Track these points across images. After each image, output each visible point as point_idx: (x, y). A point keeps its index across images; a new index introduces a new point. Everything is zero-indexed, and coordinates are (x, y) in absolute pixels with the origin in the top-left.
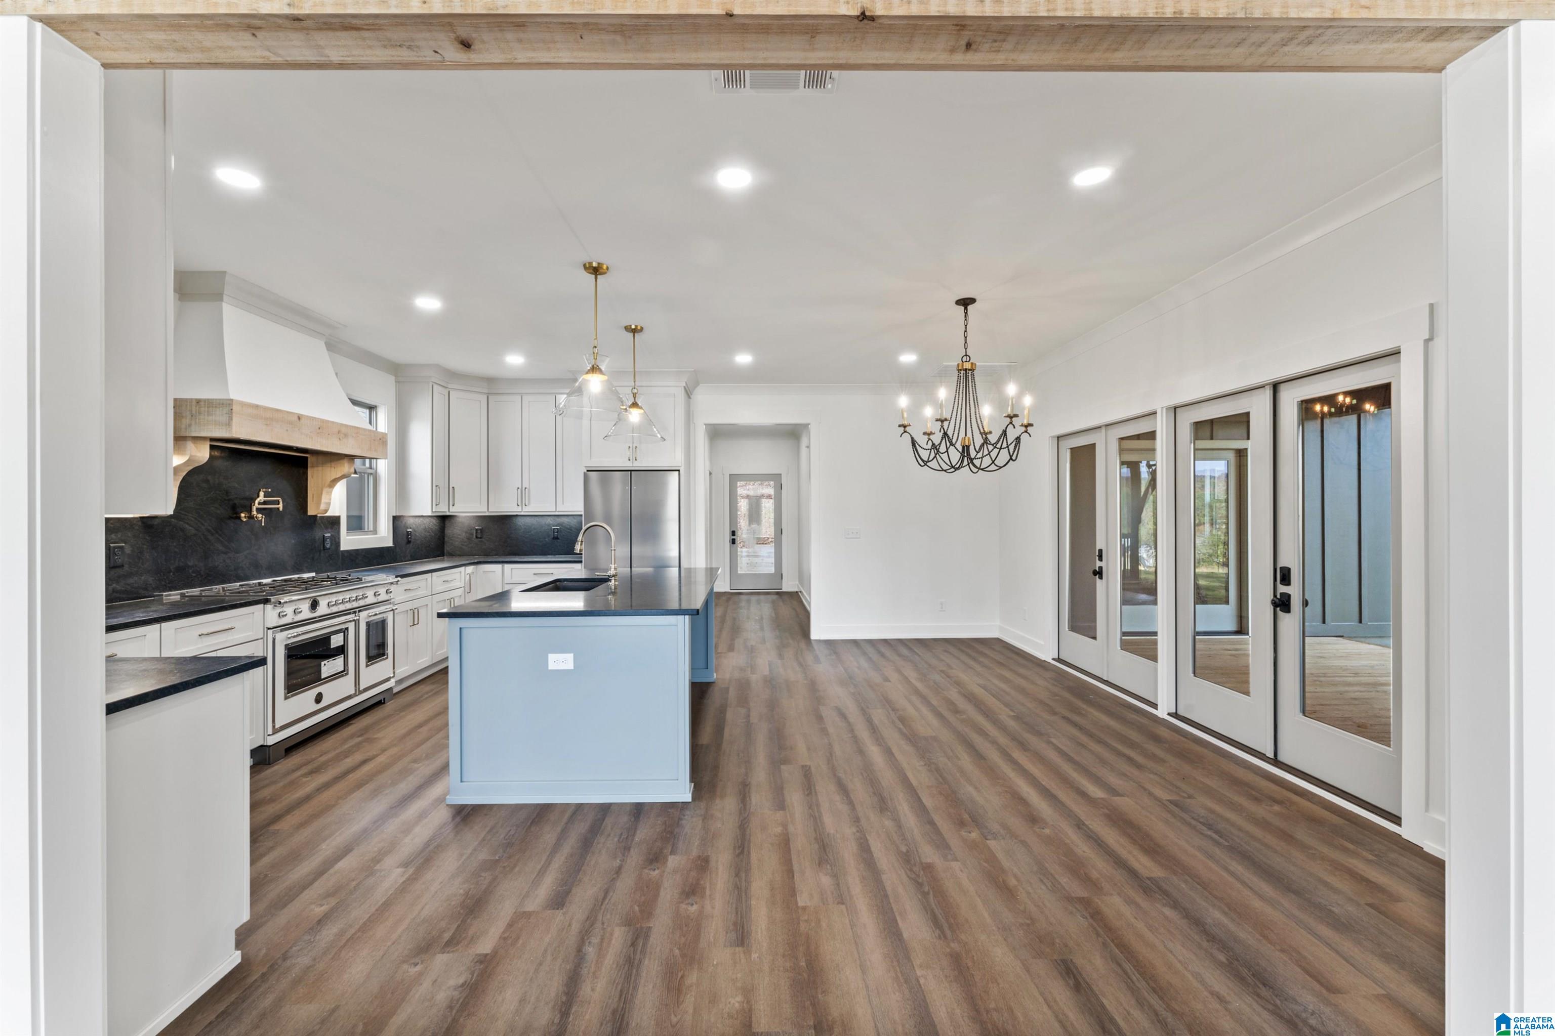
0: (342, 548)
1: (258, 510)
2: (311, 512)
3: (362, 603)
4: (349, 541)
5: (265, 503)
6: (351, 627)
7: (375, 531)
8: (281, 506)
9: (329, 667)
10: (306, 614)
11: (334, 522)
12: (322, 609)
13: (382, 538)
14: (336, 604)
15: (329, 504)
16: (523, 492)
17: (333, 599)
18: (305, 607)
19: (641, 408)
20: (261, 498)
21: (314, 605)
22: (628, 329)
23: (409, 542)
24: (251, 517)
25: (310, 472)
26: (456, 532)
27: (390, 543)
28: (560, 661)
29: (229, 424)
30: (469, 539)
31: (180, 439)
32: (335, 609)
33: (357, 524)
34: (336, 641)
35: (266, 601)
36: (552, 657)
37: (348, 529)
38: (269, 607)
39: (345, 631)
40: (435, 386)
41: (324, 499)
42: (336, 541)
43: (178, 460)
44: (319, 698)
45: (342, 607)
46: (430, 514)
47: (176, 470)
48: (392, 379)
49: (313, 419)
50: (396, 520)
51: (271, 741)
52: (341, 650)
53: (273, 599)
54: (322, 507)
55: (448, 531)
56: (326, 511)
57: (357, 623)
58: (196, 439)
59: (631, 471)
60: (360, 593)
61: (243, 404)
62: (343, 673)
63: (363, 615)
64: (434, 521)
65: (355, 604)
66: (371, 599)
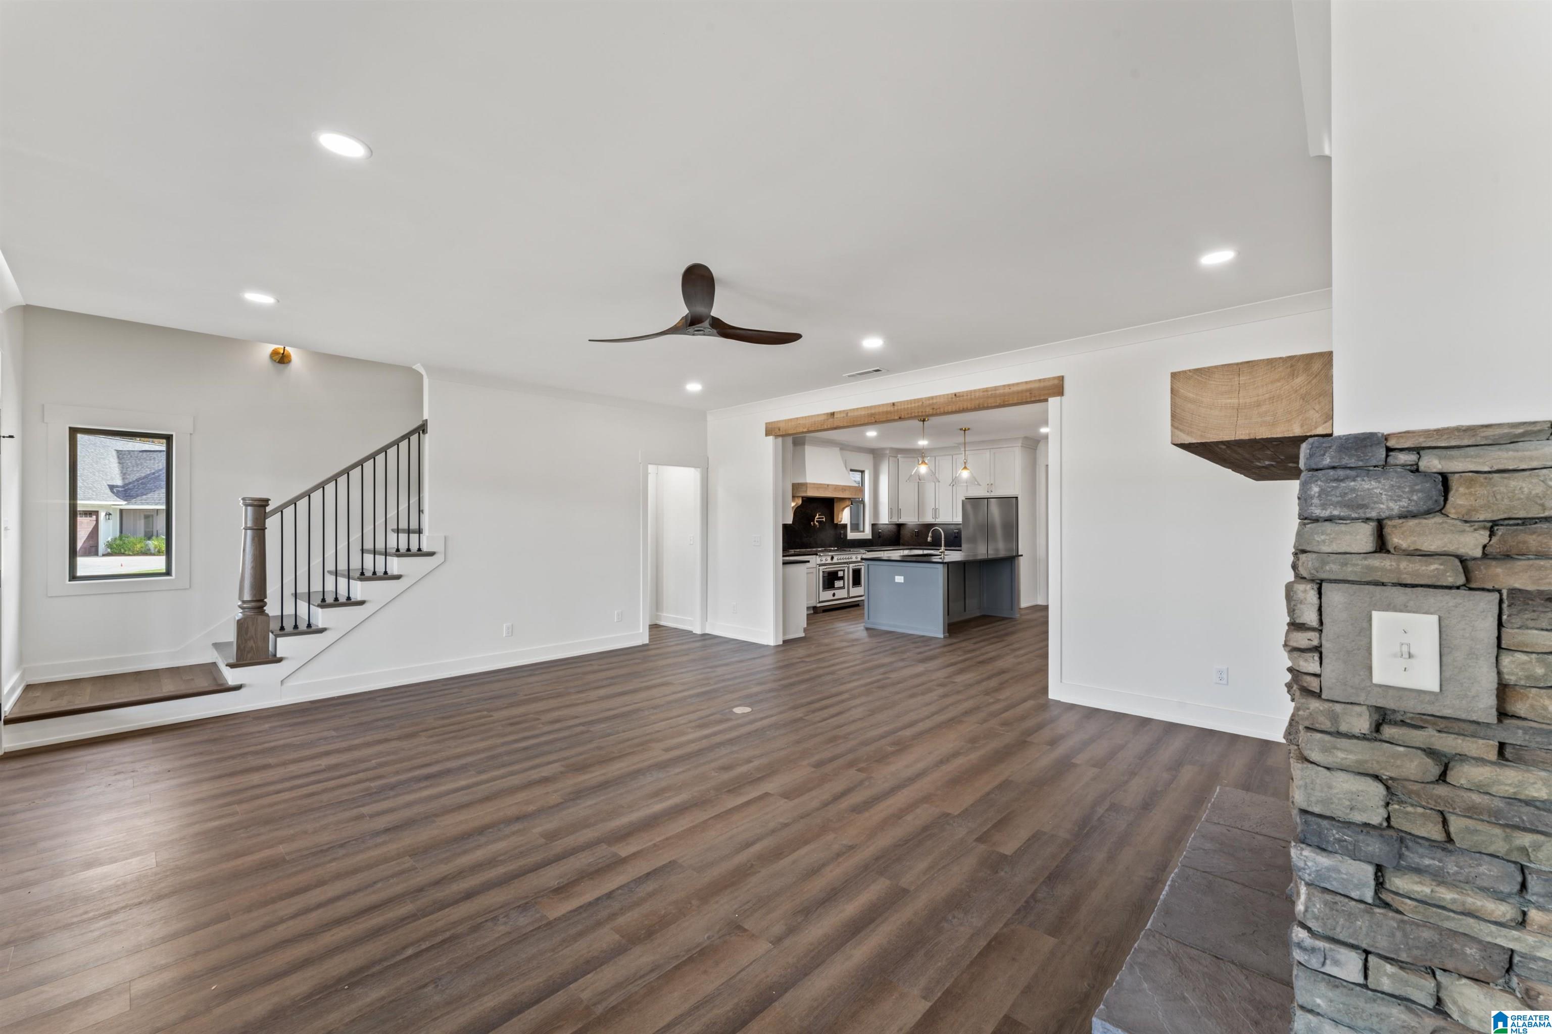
0: (848, 538)
1: (817, 521)
2: (835, 522)
3: (850, 560)
4: (851, 535)
5: (819, 518)
6: (846, 569)
7: (863, 531)
8: (824, 520)
9: (838, 584)
10: (829, 561)
11: (845, 526)
12: (835, 560)
13: (867, 534)
14: (840, 559)
15: (842, 518)
16: (935, 510)
17: (839, 557)
18: (829, 558)
19: (968, 469)
20: (817, 517)
21: (832, 558)
22: (961, 429)
23: (880, 537)
24: (814, 524)
25: (835, 505)
26: (905, 533)
27: (870, 537)
28: (899, 579)
29: (806, 491)
30: (912, 537)
31: (794, 497)
32: (840, 561)
33: (856, 527)
34: (840, 574)
35: (817, 555)
36: (896, 577)
37: (851, 529)
38: (818, 557)
39: (844, 571)
40: (890, 458)
41: (840, 517)
42: (846, 535)
43: (793, 504)
44: (834, 595)
45: (842, 561)
46: (887, 523)
47: (793, 507)
48: (871, 456)
49: (832, 485)
50: (874, 526)
51: (819, 605)
52: (842, 578)
53: (819, 554)
54: (839, 520)
55: (902, 532)
56: (841, 522)
57: (848, 568)
58: (798, 497)
59: (987, 498)
60: (850, 556)
61: (810, 484)
62: (843, 588)
63: (851, 565)
64: (894, 526)
65: (848, 561)
66: (854, 559)
